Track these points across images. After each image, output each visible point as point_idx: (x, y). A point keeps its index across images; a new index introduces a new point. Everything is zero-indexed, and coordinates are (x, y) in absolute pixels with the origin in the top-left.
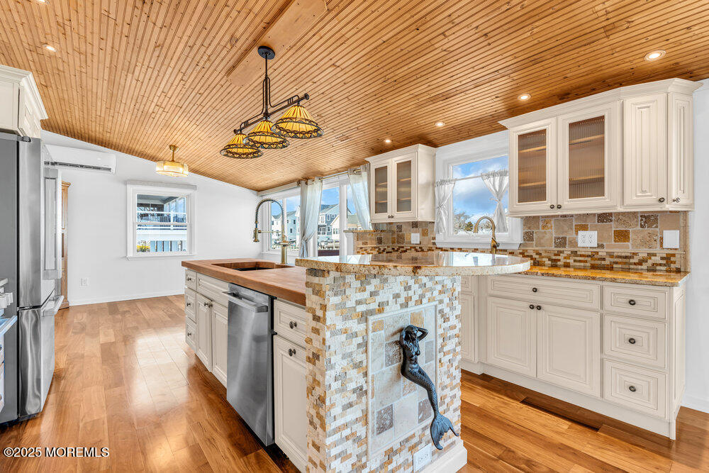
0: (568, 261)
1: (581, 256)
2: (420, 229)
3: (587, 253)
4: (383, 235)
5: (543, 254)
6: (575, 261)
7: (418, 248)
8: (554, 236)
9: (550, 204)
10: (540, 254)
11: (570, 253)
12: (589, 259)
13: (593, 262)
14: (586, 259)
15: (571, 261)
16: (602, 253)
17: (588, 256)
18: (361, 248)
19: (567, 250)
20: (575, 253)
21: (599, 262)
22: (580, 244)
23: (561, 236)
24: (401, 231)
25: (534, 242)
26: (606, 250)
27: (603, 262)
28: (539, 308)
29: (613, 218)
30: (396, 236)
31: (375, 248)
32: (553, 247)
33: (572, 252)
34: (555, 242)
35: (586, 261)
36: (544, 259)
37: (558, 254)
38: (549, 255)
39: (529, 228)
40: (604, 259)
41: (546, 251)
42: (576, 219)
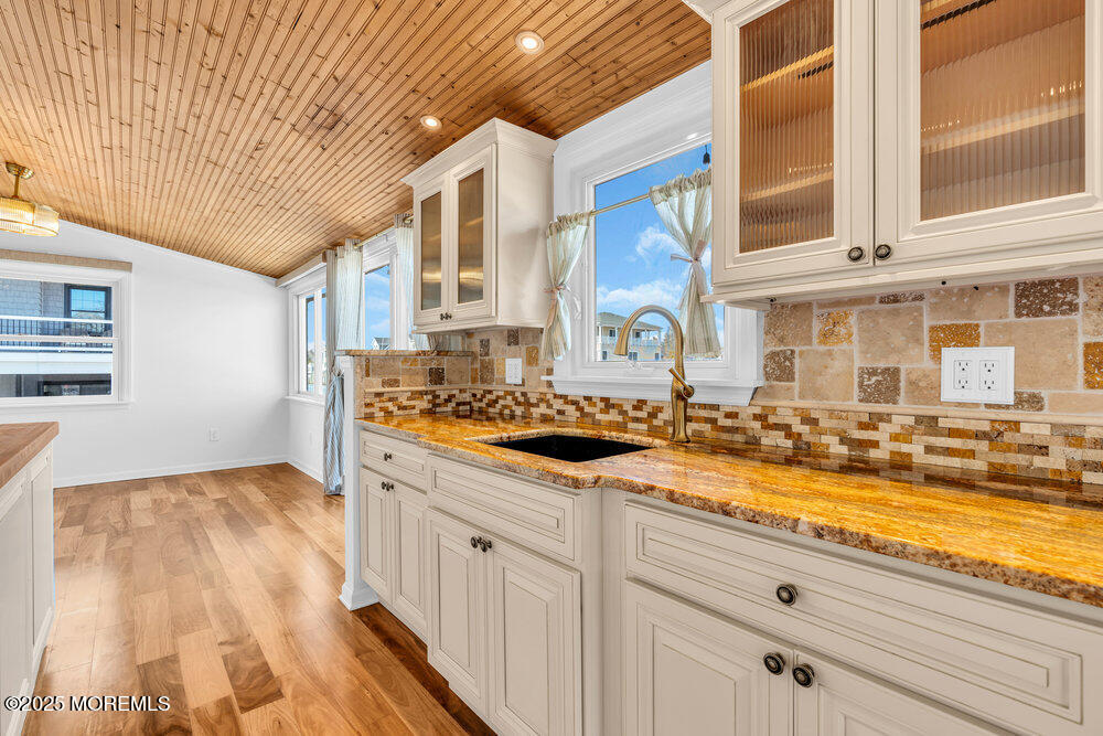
0: (905, 448)
1: (953, 433)
2: (524, 348)
3: (973, 426)
4: (445, 363)
5: (824, 423)
6: (929, 449)
7: (518, 394)
8: (858, 363)
9: (846, 247)
10: (814, 422)
11: (911, 421)
12: (983, 446)
13: (998, 458)
14: (971, 444)
15: (916, 450)
16: (1035, 426)
17: (978, 436)
18: (378, 395)
19: (903, 411)
20: (929, 424)
21: (1021, 459)
22: (949, 393)
23: (882, 365)
24: (487, 354)
25: (796, 385)
26: (1048, 415)
27: (1038, 461)
28: (805, 676)
29: (1082, 298)
30: (478, 366)
31: (422, 393)
32: (855, 401)
33: (919, 419)
34: (861, 385)
35: (972, 454)
36: (825, 439)
37: (871, 424)
38: (842, 425)
39: (782, 340)
40: (1043, 450)
41: (831, 413)
42: (934, 308)
